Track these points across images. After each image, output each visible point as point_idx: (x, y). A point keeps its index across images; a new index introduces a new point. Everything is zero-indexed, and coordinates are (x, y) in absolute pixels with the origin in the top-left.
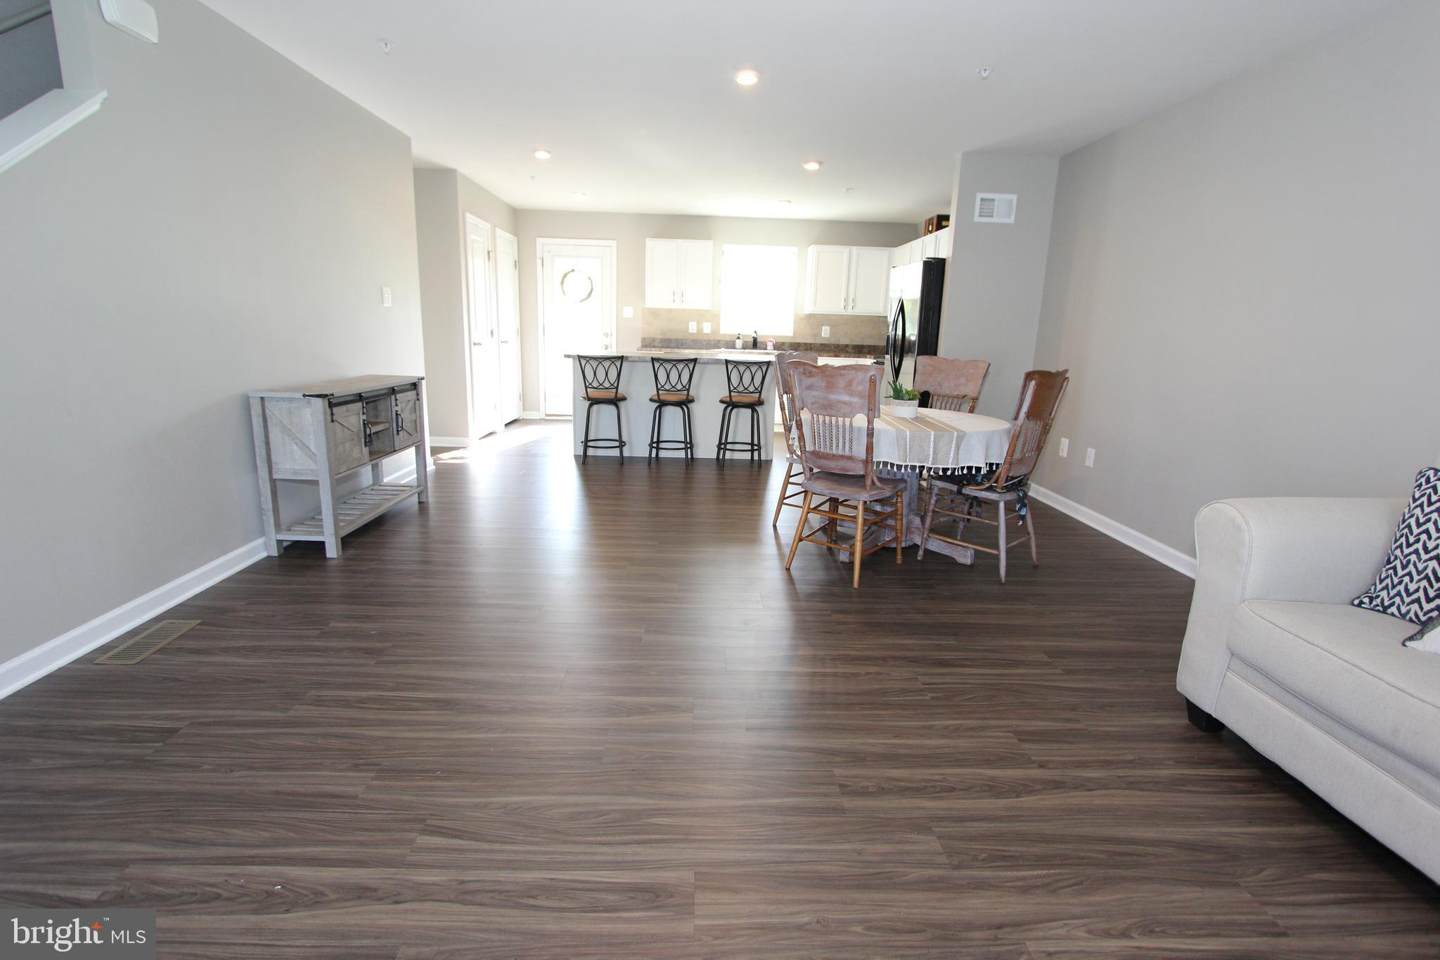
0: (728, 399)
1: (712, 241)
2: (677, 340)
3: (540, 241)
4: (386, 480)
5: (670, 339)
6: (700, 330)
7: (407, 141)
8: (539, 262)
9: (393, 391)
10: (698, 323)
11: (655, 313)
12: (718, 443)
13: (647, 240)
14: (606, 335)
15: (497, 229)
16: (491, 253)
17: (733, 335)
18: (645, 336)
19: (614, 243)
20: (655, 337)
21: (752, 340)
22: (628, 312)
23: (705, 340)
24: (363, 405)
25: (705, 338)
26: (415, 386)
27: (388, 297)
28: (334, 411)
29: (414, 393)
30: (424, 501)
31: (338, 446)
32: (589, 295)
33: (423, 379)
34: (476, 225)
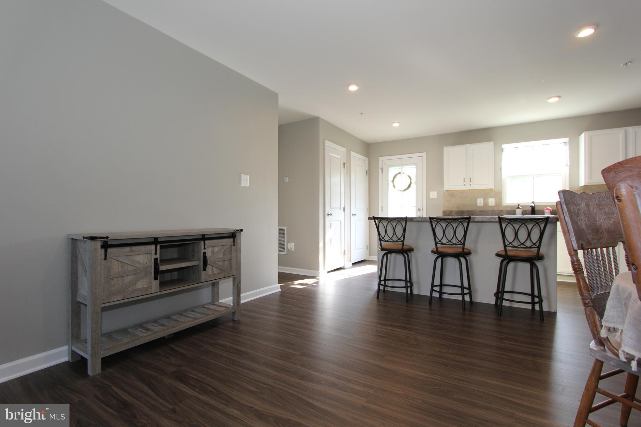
0: (504, 253)
1: (492, 142)
2: (468, 211)
3: (380, 159)
4: (220, 301)
5: (463, 211)
6: (486, 204)
7: (274, 96)
8: (380, 171)
9: (204, 238)
10: (484, 199)
11: (451, 194)
12: (496, 291)
13: (444, 147)
14: (419, 210)
15: (352, 152)
16: (345, 164)
17: (513, 206)
18: (445, 209)
19: (424, 154)
20: (452, 210)
21: (530, 209)
22: (434, 195)
23: (490, 211)
24: (156, 247)
25: (490, 209)
26: (233, 235)
27: (245, 181)
28: (110, 250)
29: (231, 240)
30: (236, 319)
31: (112, 279)
32: (409, 186)
33: (242, 230)
34: (335, 148)
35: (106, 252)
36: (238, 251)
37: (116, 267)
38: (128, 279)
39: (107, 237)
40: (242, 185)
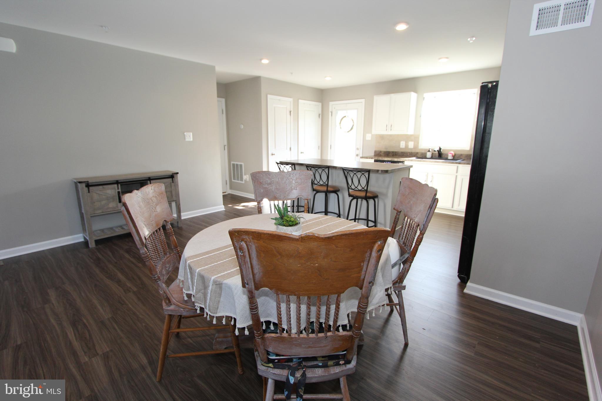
1: (412, 93)
2: (393, 152)
3: (330, 103)
5: (389, 152)
6: (407, 146)
8: (330, 114)
9: (150, 179)
10: (406, 142)
13: (375, 96)
14: (358, 149)
15: (300, 101)
16: (291, 112)
17: (426, 149)
18: (377, 149)
19: (363, 101)
20: (382, 150)
21: (438, 152)
22: (369, 137)
23: (409, 152)
24: (118, 185)
25: (410, 151)
26: (172, 176)
27: (189, 137)
28: (91, 188)
29: (171, 179)
30: (179, 226)
31: (94, 202)
32: (352, 129)
33: (178, 173)
34: (279, 100)
35: (89, 189)
36: (177, 186)
37: (96, 197)
38: (103, 202)
39: (88, 182)
40: (187, 140)
